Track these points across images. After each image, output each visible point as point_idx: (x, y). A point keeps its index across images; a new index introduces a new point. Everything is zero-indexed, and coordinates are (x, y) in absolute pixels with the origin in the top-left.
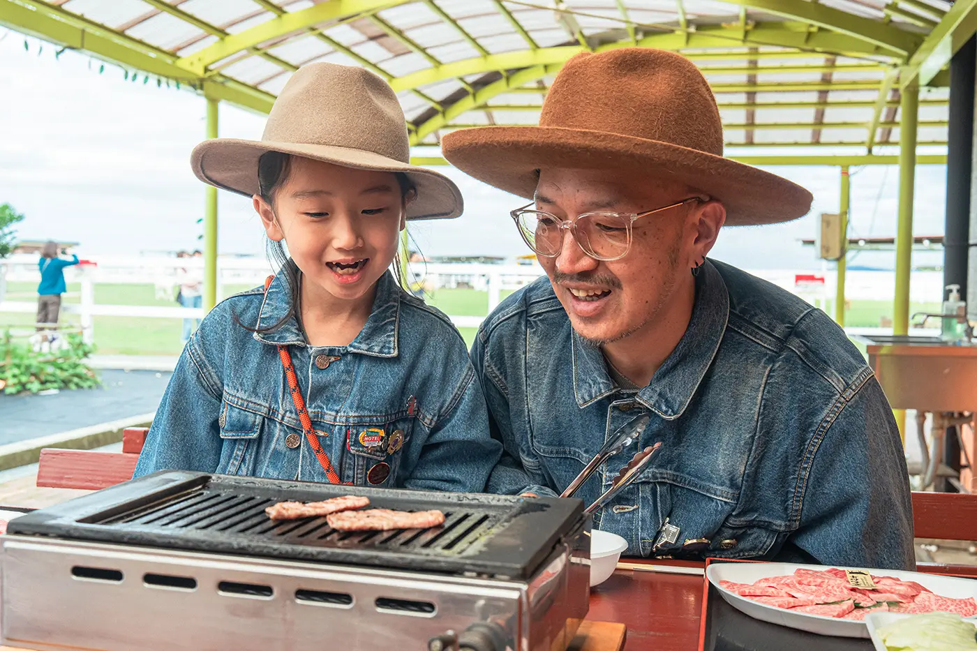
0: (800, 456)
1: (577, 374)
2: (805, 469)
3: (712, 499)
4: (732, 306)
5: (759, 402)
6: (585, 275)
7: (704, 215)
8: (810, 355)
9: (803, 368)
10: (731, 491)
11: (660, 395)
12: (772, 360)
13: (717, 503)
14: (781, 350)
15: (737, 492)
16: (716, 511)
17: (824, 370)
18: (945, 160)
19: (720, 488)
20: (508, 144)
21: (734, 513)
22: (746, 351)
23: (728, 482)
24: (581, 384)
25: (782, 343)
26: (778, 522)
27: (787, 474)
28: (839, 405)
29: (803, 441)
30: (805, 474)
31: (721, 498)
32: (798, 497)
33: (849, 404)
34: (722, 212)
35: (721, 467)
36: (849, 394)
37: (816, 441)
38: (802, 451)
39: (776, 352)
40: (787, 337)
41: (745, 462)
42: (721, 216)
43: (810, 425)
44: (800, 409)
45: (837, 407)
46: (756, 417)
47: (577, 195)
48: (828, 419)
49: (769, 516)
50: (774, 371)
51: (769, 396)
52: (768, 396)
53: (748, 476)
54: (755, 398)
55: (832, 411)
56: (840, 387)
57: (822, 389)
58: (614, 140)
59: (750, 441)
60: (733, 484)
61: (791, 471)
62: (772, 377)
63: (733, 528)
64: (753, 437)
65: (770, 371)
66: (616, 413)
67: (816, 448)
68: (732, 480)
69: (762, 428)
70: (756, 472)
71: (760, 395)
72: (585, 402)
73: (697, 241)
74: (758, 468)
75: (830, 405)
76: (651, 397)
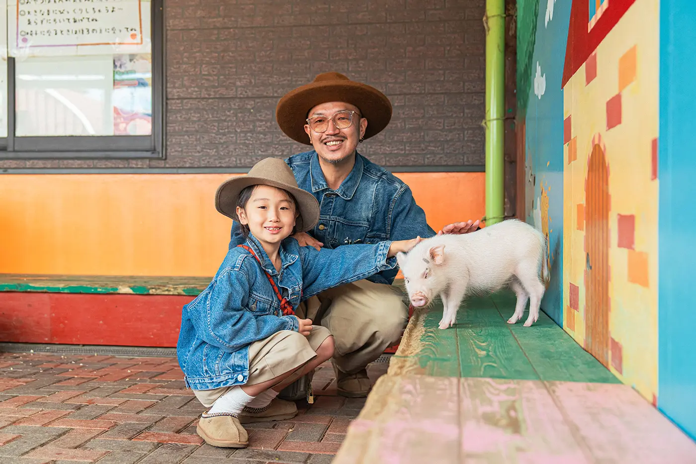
4: (364, 166)
12: (377, 182)
25: (380, 177)
26: (383, 234)
35: (364, 215)
36: (402, 189)
43: (391, 199)
51: (377, 193)
55: (397, 194)
60: (368, 221)
72: (316, 190)
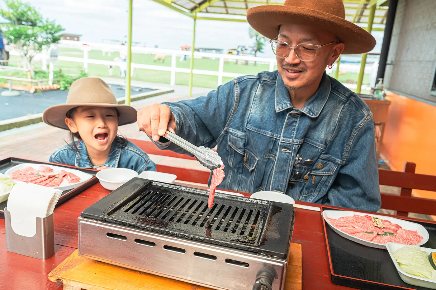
0: (350, 137)
1: (277, 101)
2: (351, 141)
3: (317, 148)
5: (338, 117)
6: (295, 65)
7: (337, 48)
8: (357, 103)
9: (355, 107)
10: (324, 146)
11: (310, 109)
13: (319, 149)
14: (348, 100)
15: (326, 146)
16: (318, 152)
17: (362, 108)
18: (384, 30)
19: (321, 144)
20: (282, 12)
21: (323, 153)
22: (336, 99)
23: (324, 143)
24: (278, 104)
27: (344, 143)
28: (365, 120)
29: (351, 132)
30: (351, 143)
31: (320, 148)
32: (347, 151)
33: (368, 121)
34: (343, 47)
37: (356, 132)
38: (350, 135)
39: (346, 101)
40: (350, 96)
41: (331, 136)
42: (342, 49)
44: (353, 120)
45: (365, 121)
46: (337, 122)
47: (299, 35)
48: (361, 125)
49: (336, 157)
50: (345, 107)
52: (342, 115)
53: (331, 141)
54: (337, 115)
56: (366, 115)
57: (360, 114)
58: (324, 15)
59: (334, 130)
61: (346, 142)
62: (344, 109)
63: (322, 159)
64: (335, 129)
65: (343, 107)
66: (290, 116)
67: (356, 135)
68: (325, 142)
69: (338, 126)
70: (333, 141)
71: (339, 114)
73: (333, 56)
74: (334, 139)
75: (363, 120)
76: (307, 110)
